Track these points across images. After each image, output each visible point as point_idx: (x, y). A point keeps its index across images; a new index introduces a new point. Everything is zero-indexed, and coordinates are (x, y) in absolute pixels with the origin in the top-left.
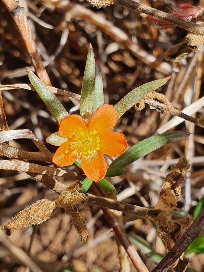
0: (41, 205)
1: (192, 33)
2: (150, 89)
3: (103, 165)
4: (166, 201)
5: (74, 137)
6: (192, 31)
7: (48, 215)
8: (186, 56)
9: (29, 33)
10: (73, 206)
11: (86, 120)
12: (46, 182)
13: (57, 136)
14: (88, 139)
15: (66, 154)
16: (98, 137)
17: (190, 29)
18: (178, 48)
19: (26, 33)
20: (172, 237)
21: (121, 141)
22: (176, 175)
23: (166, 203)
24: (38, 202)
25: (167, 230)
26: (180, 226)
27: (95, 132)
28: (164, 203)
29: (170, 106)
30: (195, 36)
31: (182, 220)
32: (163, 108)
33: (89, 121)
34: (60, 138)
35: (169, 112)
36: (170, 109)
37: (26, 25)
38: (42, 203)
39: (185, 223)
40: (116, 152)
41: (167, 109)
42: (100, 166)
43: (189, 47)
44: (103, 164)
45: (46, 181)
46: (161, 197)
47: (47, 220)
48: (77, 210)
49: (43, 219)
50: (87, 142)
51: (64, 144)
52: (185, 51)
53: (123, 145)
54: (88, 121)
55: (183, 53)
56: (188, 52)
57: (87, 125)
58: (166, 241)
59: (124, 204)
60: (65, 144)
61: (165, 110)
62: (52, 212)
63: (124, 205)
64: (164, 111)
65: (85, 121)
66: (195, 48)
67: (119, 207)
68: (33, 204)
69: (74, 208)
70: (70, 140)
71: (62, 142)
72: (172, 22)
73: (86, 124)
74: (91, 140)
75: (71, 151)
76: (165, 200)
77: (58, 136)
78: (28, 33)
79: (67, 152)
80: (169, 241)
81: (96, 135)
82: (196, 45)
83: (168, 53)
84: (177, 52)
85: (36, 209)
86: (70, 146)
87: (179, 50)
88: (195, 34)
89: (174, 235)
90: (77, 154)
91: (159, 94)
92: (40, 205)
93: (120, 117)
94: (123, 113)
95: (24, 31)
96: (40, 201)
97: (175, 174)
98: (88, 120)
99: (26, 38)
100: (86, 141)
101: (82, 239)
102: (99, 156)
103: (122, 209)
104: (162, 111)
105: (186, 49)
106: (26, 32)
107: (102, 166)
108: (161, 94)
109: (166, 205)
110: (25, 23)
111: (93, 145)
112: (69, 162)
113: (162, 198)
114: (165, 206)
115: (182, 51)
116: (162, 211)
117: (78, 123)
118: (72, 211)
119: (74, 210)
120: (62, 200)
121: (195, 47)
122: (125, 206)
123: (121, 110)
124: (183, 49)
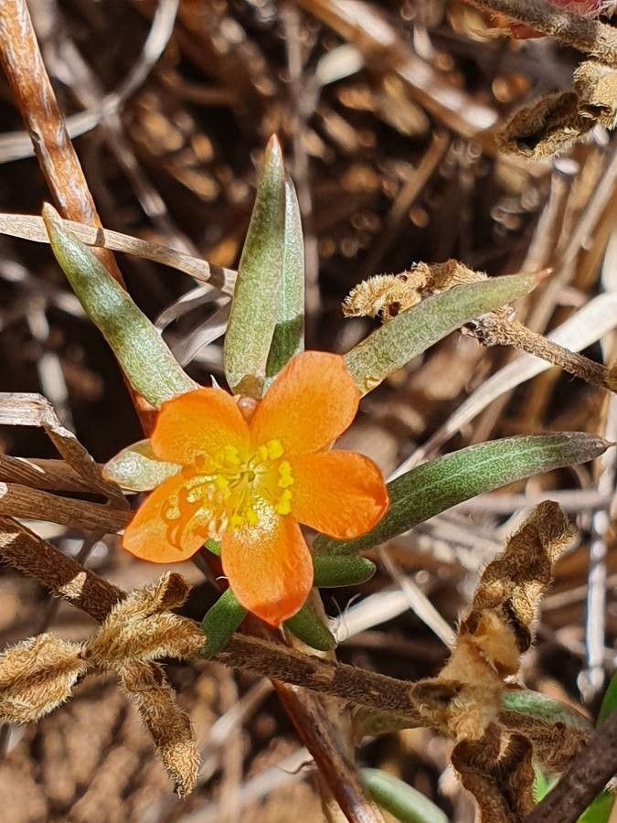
0: (37, 654)
1: (594, 59)
2: (479, 309)
3: (300, 565)
4: (481, 654)
5: (200, 460)
6: (595, 53)
7: (58, 691)
8: (574, 139)
9: (32, 51)
10: (150, 664)
11: (247, 403)
12: (55, 576)
13: (144, 458)
14: (252, 466)
15: (171, 524)
16: (286, 468)
17: (587, 43)
18: (545, 109)
19: (22, 53)
20: (499, 785)
21: (366, 484)
22: (519, 565)
23: (483, 660)
24: (27, 644)
25: (484, 759)
26: (529, 746)
27: (276, 449)
28: (475, 661)
29: (510, 319)
30: (606, 69)
31: (539, 728)
32: (485, 325)
33: (257, 407)
34: (153, 463)
35: (506, 338)
36: (508, 328)
37: (21, 23)
38: (41, 646)
39: (549, 740)
40: (346, 521)
41: (499, 327)
42: (289, 566)
43: (581, 109)
44: (297, 561)
45: (55, 571)
46: (464, 638)
47: (56, 707)
48: (164, 681)
49: (42, 706)
50: (246, 478)
51: (163, 483)
52: (568, 123)
53: (372, 501)
54: (253, 408)
55: (563, 128)
56: (580, 126)
57: (250, 419)
58: (479, 800)
59: (335, 665)
60: (169, 483)
61: (491, 333)
62: (75, 684)
63: (334, 668)
64: (487, 335)
65: (244, 404)
66: (602, 112)
67: (314, 675)
68: (7, 653)
69: (154, 672)
70: (188, 472)
71: (160, 479)
72: (523, 19)
73: (246, 415)
74: (259, 473)
75: (188, 510)
76: (479, 649)
77: (146, 456)
78: (28, 49)
79: (174, 514)
80: (489, 798)
81: (280, 460)
82: (606, 102)
83: (508, 128)
84: (541, 124)
85: (16, 667)
86: (184, 492)
87: (547, 117)
88: (605, 63)
89: (506, 778)
90: (212, 525)
91: (471, 273)
92: (32, 653)
93: (365, 393)
94: (377, 380)
95: (14, 43)
96: (34, 639)
97: (518, 560)
98: (253, 401)
99: (22, 69)
100: (242, 474)
101: (177, 785)
102: (287, 527)
103: (323, 684)
104: (480, 333)
105: (572, 116)
106: (22, 48)
107: (295, 566)
108: (479, 273)
109: (481, 668)
110: (20, 17)
111: (265, 488)
112: (181, 549)
113: (468, 642)
114: (477, 672)
115: (558, 123)
116: (468, 688)
117: (220, 413)
118: (146, 682)
119: (153, 680)
120: (111, 641)
121: (605, 108)
122: (336, 673)
123: (370, 372)
124: (562, 115)
